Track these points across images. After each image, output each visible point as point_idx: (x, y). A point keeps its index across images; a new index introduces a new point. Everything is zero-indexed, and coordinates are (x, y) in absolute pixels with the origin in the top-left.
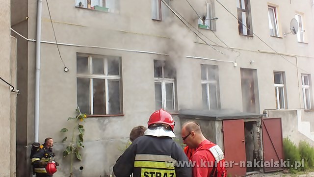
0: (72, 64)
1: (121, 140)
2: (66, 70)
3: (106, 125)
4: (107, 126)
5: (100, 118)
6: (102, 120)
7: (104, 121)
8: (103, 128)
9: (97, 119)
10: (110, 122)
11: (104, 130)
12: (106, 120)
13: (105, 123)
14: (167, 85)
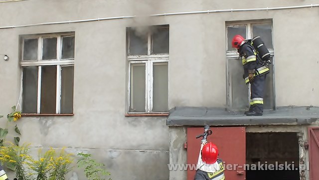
0: (13, 49)
1: (68, 150)
2: (6, 58)
3: (49, 127)
4: (50, 129)
5: (42, 118)
6: (44, 120)
7: (47, 122)
8: (45, 131)
9: (39, 119)
10: (54, 123)
11: (46, 134)
12: (50, 121)
13: (48, 125)
14: (155, 66)
